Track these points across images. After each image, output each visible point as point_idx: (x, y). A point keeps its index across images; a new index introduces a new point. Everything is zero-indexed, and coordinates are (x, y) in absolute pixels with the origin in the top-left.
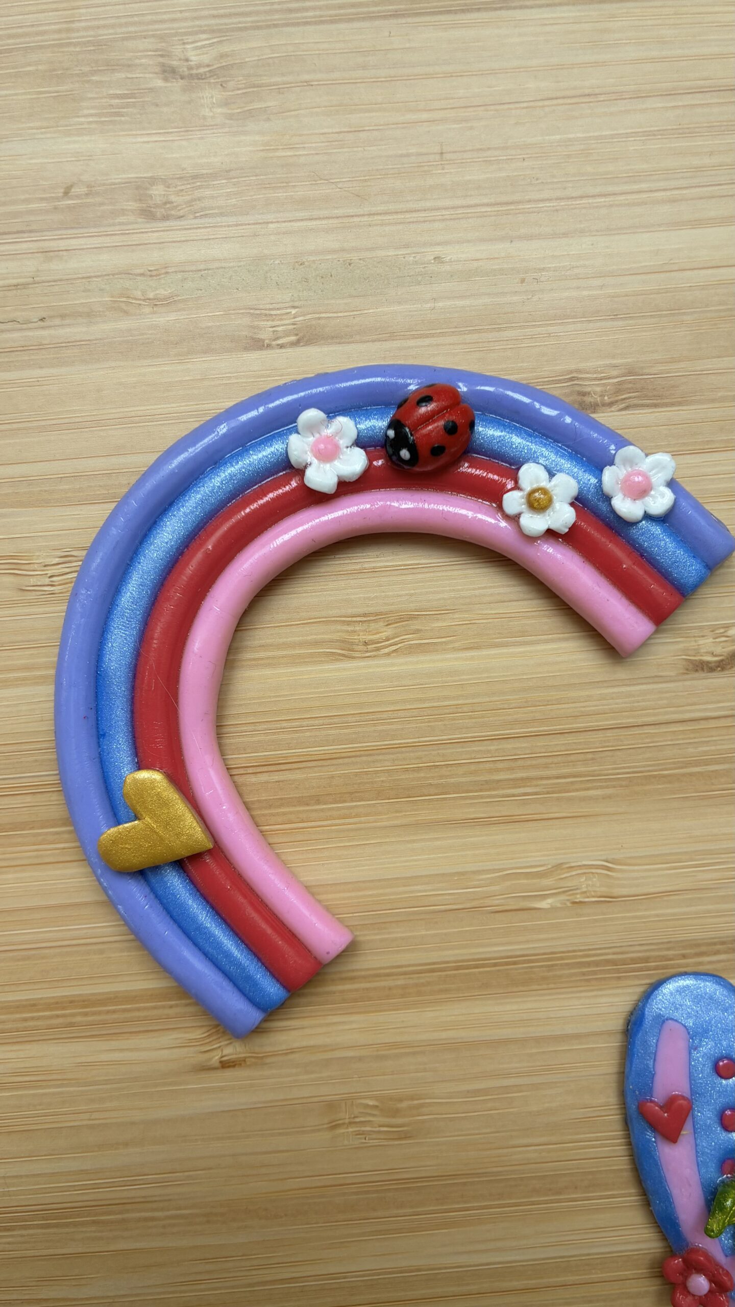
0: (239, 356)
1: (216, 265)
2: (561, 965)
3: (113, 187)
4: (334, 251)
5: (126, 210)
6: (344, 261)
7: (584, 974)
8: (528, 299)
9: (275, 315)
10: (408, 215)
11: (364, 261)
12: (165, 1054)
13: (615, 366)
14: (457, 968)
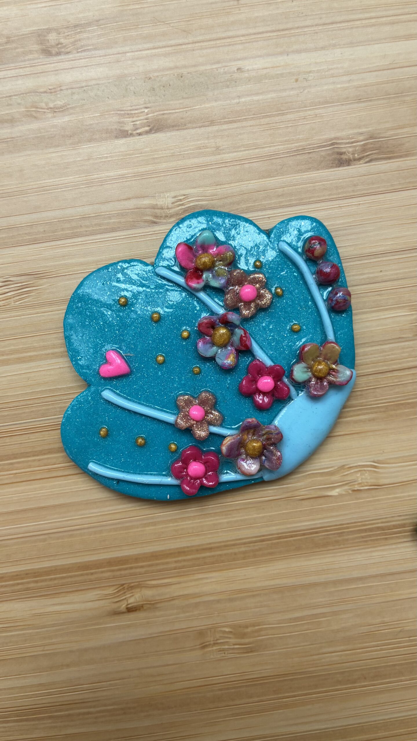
0: (112, 142)
1: (94, 82)
2: (348, 532)
3: (23, 37)
4: (171, 69)
5: (32, 51)
6: (178, 75)
7: (363, 537)
8: (301, 92)
9: (135, 114)
10: (218, 42)
11: (191, 74)
12: (90, 605)
13: (361, 134)
14: (279, 538)
